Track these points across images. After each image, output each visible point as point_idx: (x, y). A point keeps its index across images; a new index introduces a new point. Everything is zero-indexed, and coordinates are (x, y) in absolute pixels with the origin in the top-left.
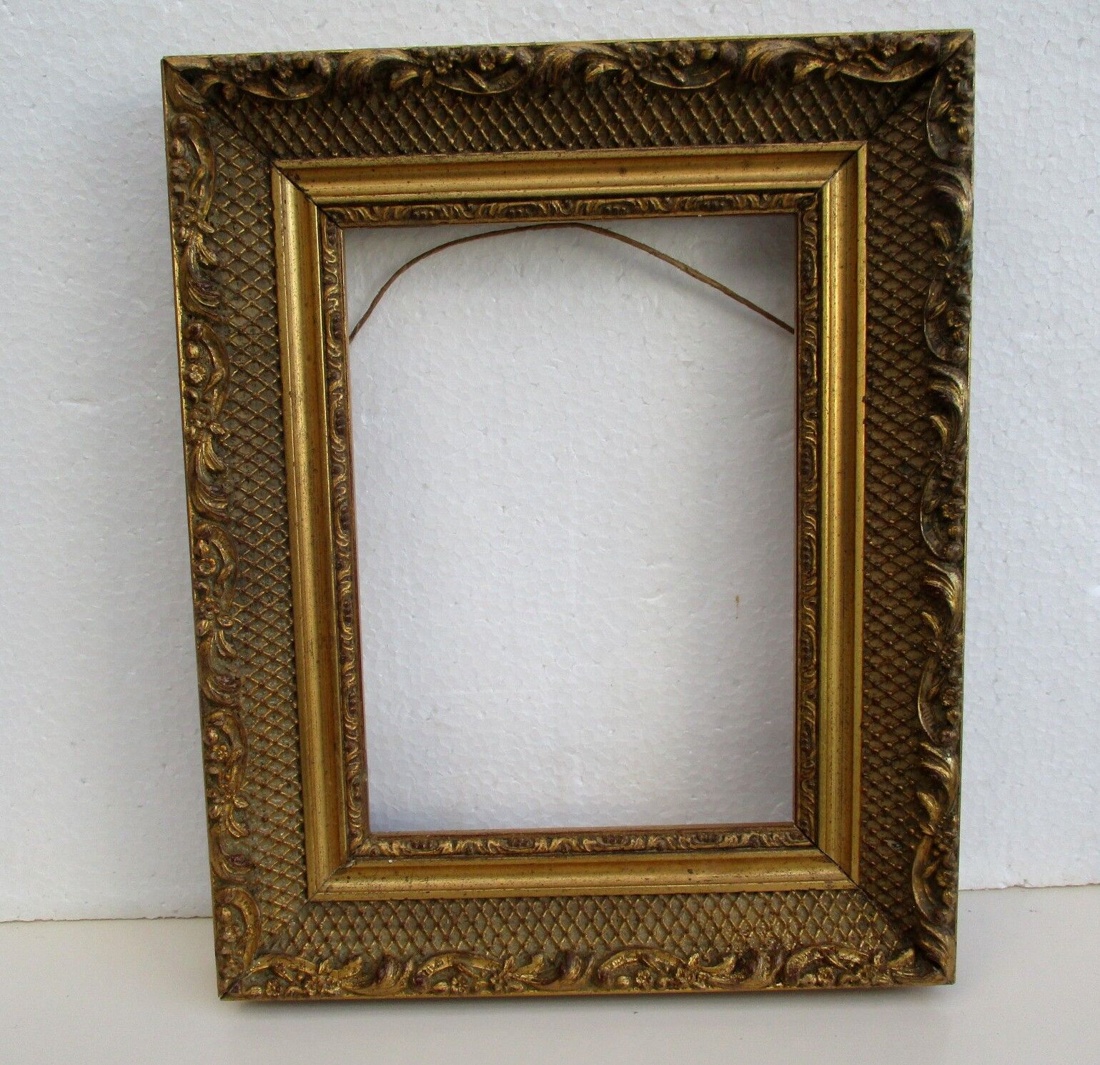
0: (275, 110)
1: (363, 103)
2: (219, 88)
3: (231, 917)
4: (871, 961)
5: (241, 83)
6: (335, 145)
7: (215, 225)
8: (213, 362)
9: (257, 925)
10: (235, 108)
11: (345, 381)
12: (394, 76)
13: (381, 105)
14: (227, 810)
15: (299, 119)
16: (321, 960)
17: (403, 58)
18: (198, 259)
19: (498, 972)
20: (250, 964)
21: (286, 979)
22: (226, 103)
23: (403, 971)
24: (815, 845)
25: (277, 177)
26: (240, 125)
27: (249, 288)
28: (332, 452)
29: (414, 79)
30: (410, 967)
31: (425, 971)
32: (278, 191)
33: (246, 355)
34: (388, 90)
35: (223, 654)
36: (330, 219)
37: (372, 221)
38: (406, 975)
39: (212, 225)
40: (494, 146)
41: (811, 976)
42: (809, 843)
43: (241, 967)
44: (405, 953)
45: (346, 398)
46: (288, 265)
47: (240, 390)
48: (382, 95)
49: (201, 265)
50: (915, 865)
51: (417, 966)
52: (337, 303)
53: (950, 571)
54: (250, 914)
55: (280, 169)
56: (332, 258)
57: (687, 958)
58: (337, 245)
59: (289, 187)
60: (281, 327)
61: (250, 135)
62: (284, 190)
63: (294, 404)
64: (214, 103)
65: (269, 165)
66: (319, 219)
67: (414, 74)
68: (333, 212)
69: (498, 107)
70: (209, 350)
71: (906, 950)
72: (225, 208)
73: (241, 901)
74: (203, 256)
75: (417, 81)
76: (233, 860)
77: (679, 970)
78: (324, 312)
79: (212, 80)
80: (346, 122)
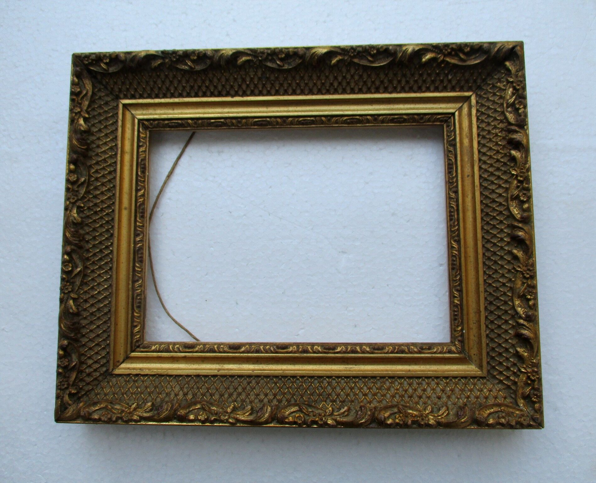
0: (85, 369)
1: (84, 327)
2: (71, 395)
3: (494, 419)
4: (512, 82)
5: (68, 385)
6: (103, 342)
7: (134, 402)
8: (198, 409)
9: (499, 405)
10: (81, 389)
11: (215, 344)
12: (71, 311)
13: (85, 318)
14: (432, 417)
15: (90, 358)
16: (519, 370)
17: (63, 306)
18: (148, 412)
19: (523, 274)
20: (521, 410)
21: (530, 390)
22: (78, 393)
23: (523, 325)
24: (453, 114)
25: (117, 372)
26: (90, 387)
27: (166, 388)
28: (248, 352)
29: (73, 302)
30: (521, 321)
31: (523, 313)
32: (123, 371)
33: (197, 392)
34: (78, 314)
35: (346, 413)
36: (138, 347)
37: (141, 327)
38: (525, 323)
39: (133, 404)
40: (110, 267)
41: (520, 111)
42: (452, 118)
43: (523, 415)
44: (514, 324)
45: (222, 344)
46: (158, 369)
47: (214, 396)
48: (81, 317)
49: (151, 410)
50: (460, 63)
51: (521, 317)
52: (178, 346)
53: (310, 53)
54: (493, 408)
55: (113, 370)
56: (157, 347)
57: (513, 175)
58: (151, 344)
59: (123, 366)
60: (187, 374)
61: (96, 382)
62: (123, 368)
63: (224, 370)
64: (79, 398)
65: (112, 375)
66: (138, 352)
67: (71, 302)
68: (135, 345)
69: (90, 264)
70: (193, 410)
71: (506, 65)
72: (127, 397)
73: (485, 413)
74: (146, 409)
75: (74, 300)
76: (460, 416)
77: (519, 178)
78: (181, 352)
79: (66, 398)
80: (92, 335)
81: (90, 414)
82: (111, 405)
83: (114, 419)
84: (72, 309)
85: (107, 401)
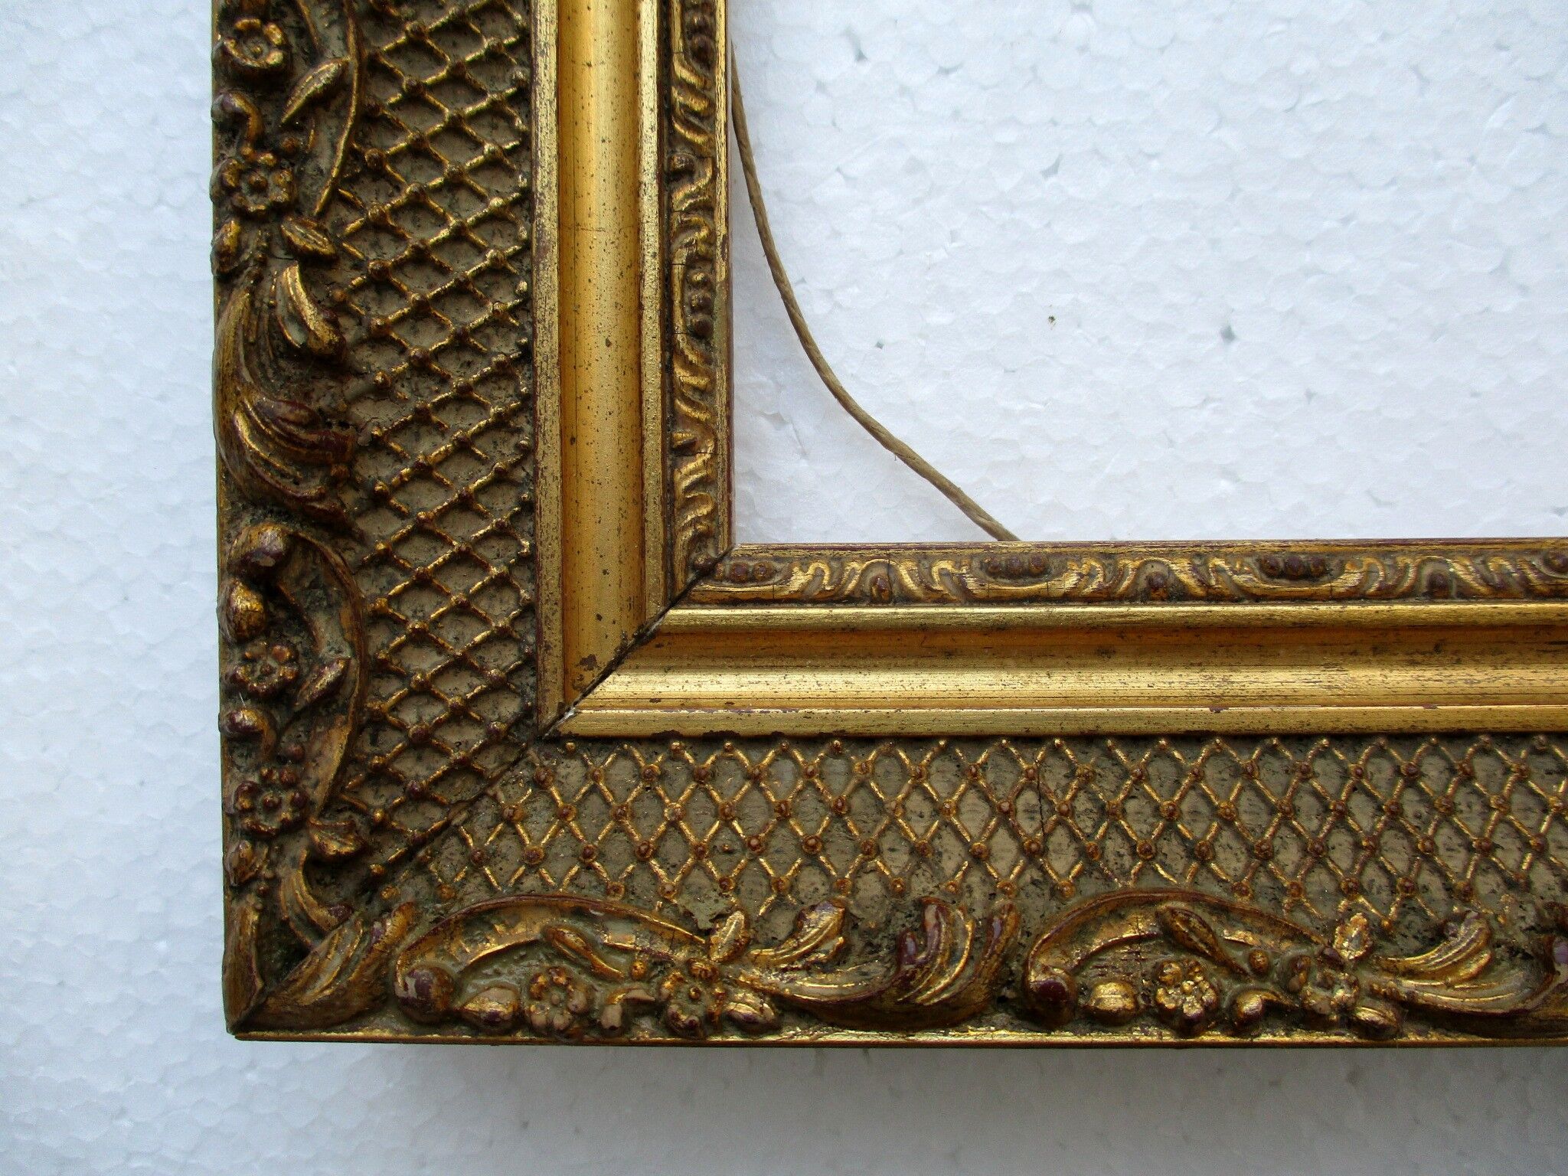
0: (394, 709)
1: (377, 445)
2: (319, 868)
5: (302, 804)
6: (498, 545)
7: (721, 907)
8: (1139, 939)
10: (380, 828)
11: (1176, 550)
12: (294, 335)
13: (382, 392)
15: (421, 639)
17: (240, 299)
18: (825, 967)
22: (364, 852)
25: (586, 718)
26: (435, 818)
27: (904, 816)
28: (1385, 594)
29: (306, 280)
32: (625, 720)
33: (1104, 837)
36: (707, 572)
37: (714, 454)
39: (721, 917)
40: (516, 82)
45: (1216, 548)
46: (835, 702)
47: (1214, 858)
48: (355, 385)
49: (840, 957)
52: (946, 565)
55: (562, 709)
56: (818, 574)
58: (777, 559)
59: (617, 685)
60: (1019, 729)
61: (463, 788)
62: (623, 702)
63: (1244, 700)
64: (372, 885)
65: (554, 740)
66: (703, 604)
67: (291, 277)
68: (690, 565)
69: (397, 51)
70: (1104, 949)
72: (670, 875)
74: (814, 949)
75: (313, 265)
78: (972, 600)
79: (295, 887)
80: (430, 502)
81: (454, 986)
82: (580, 925)
83: (612, 1016)
84: (302, 324)
85: (545, 901)
